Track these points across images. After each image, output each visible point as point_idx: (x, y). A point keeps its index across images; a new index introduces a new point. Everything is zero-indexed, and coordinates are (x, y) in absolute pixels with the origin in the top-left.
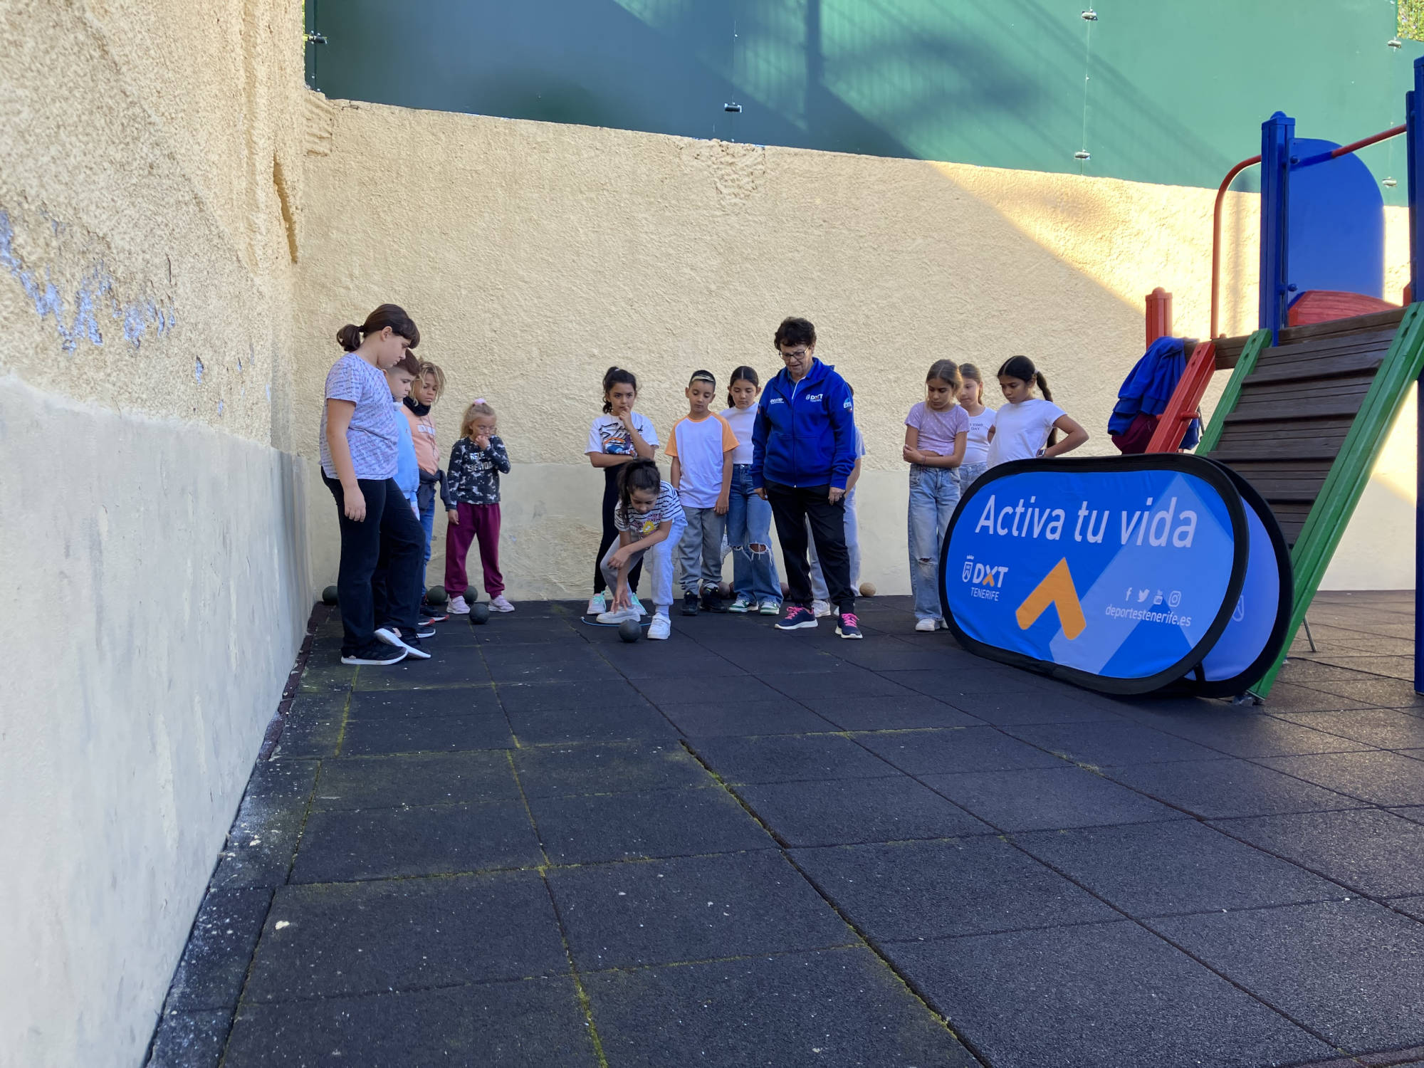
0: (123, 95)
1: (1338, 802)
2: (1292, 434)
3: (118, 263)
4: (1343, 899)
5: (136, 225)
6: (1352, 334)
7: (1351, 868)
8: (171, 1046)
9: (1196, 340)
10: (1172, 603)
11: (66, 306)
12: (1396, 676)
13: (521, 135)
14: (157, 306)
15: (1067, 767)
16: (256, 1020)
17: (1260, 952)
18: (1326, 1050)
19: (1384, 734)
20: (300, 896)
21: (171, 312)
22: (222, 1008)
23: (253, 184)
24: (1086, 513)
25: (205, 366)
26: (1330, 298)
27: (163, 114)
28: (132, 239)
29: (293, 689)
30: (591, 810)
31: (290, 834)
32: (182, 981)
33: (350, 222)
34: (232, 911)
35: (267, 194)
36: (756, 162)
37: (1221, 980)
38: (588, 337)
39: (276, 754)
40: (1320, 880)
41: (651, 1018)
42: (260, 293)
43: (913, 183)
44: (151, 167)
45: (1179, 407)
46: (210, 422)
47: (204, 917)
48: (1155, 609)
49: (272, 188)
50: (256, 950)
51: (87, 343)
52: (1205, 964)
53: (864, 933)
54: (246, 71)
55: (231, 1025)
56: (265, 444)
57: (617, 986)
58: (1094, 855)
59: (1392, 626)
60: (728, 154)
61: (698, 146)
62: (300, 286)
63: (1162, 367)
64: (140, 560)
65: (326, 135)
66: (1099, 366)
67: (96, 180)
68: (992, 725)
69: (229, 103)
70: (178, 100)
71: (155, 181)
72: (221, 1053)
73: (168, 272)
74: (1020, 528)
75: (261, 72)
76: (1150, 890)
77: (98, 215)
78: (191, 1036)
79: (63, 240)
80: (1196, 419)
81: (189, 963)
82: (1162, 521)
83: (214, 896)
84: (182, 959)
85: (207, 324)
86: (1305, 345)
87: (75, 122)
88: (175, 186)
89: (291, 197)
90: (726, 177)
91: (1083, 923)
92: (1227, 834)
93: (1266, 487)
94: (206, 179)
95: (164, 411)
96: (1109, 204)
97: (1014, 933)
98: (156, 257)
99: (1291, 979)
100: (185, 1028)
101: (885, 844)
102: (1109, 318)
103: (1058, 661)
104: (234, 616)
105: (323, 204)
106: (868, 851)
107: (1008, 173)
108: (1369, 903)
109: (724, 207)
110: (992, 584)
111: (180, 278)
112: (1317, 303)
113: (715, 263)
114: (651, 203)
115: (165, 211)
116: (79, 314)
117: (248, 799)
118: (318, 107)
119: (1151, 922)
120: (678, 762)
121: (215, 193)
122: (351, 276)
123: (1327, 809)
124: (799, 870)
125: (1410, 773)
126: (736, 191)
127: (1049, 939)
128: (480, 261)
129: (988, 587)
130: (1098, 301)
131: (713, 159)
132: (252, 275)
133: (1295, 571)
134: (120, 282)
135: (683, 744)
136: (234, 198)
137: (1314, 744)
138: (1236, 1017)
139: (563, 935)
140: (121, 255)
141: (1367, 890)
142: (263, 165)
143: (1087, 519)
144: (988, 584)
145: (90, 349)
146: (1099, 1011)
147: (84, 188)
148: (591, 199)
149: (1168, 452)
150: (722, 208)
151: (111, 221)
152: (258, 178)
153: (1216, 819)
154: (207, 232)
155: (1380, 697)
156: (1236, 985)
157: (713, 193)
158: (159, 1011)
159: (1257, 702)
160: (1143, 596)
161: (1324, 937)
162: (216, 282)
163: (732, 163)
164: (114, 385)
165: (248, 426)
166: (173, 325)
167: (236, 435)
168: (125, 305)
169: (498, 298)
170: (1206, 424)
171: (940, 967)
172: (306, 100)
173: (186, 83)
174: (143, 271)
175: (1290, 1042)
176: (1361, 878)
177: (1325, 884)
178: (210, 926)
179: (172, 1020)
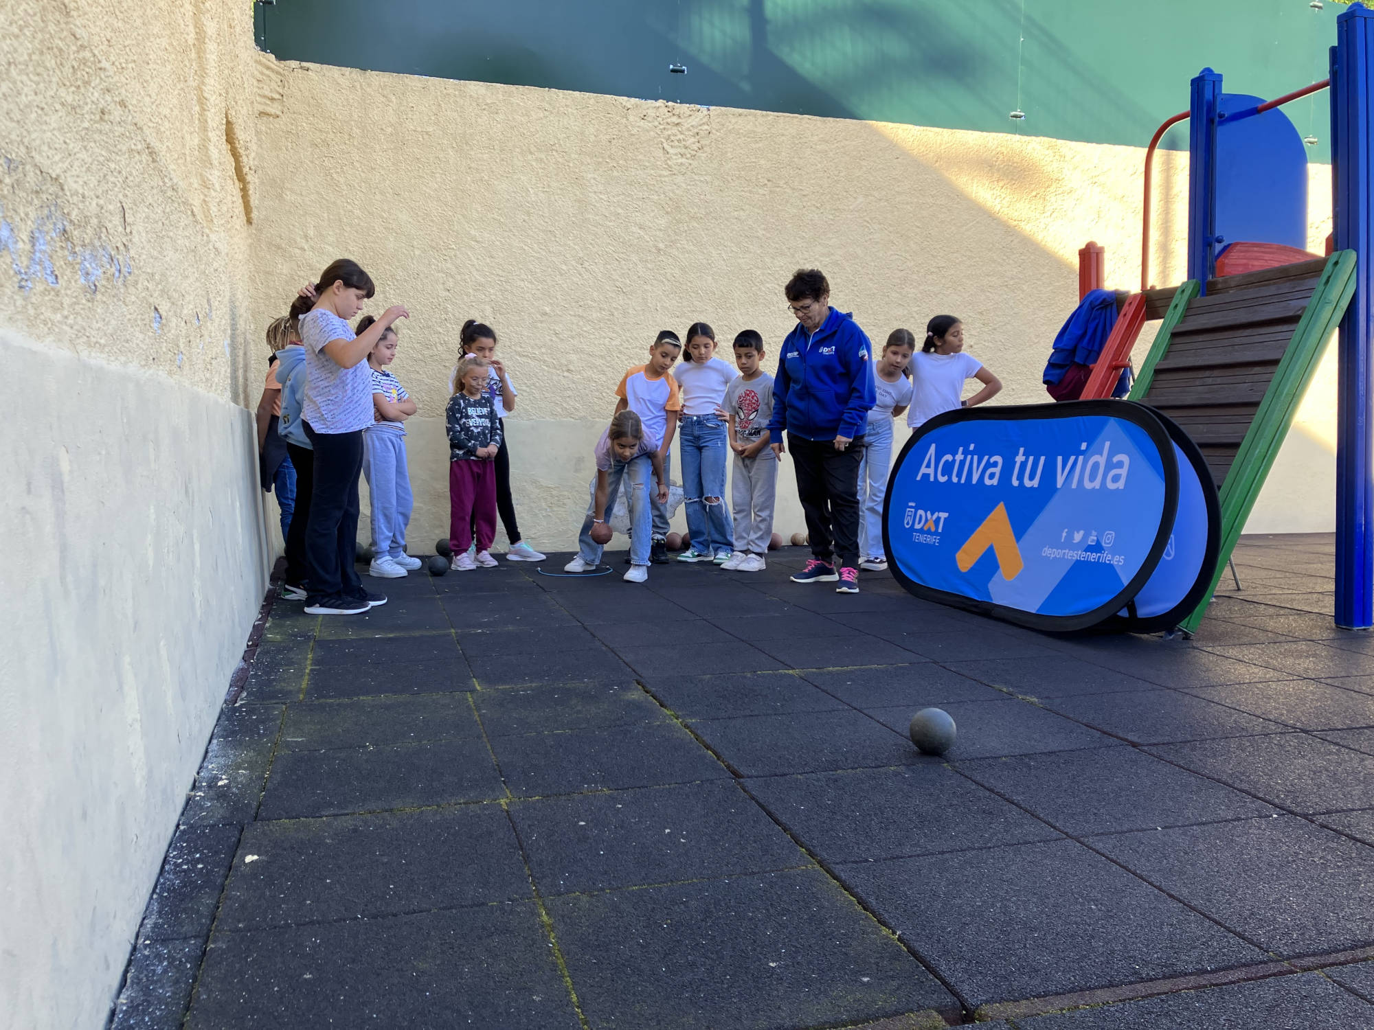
0: (73, 38)
1: (1264, 727)
2: (1219, 380)
3: (72, 206)
4: (1271, 816)
5: (88, 169)
6: (1275, 283)
7: (1278, 787)
8: (145, 972)
9: (1127, 292)
10: (1105, 543)
11: (21, 245)
12: (1317, 611)
13: (471, 96)
14: (113, 253)
15: (1008, 699)
16: (228, 947)
17: (1192, 865)
18: (1257, 954)
19: (1306, 664)
20: (268, 832)
21: (128, 260)
22: (195, 937)
23: (205, 141)
24: (1023, 459)
25: (163, 317)
26: (1255, 249)
27: (113, 64)
28: (85, 183)
29: (257, 637)
30: (551, 747)
31: (257, 774)
32: (154, 912)
33: (304, 183)
34: (201, 846)
35: (220, 151)
36: (701, 122)
37: (1156, 891)
38: (540, 296)
39: (242, 700)
40: (1248, 799)
41: (613, 938)
42: (216, 249)
43: (854, 143)
44: (103, 112)
45: (1111, 357)
46: (170, 373)
47: (175, 853)
48: (1090, 549)
49: (225, 147)
50: (227, 882)
51: (42, 283)
52: (1141, 877)
53: (816, 855)
54: (196, 27)
55: (204, 953)
56: (225, 398)
57: (579, 909)
58: (1035, 779)
59: (1312, 565)
60: (674, 115)
61: (645, 107)
62: (256, 247)
63: (1095, 319)
64: (103, 503)
65: (277, 96)
66: (1033, 320)
67: (48, 121)
68: (935, 662)
69: (180, 58)
70: (127, 49)
71: (107, 127)
72: (195, 979)
73: (122, 220)
74: (959, 475)
75: (211, 28)
76: (1089, 811)
77: (51, 156)
78: (165, 963)
79: (16, 178)
80: (1127, 367)
81: (160, 895)
82: (1096, 465)
83: (183, 832)
84: (154, 891)
85: (163, 275)
86: (1231, 295)
87: (25, 61)
88: (128, 134)
89: (244, 157)
90: (672, 138)
91: (1026, 843)
92: (1160, 758)
93: (1196, 431)
94: (158, 132)
95: (123, 359)
96: (1043, 163)
97: (960, 854)
98: (110, 204)
99: (1223, 889)
100: (159, 956)
101: (834, 773)
102: (1044, 274)
103: (997, 600)
104: (198, 564)
105: (276, 166)
106: (818, 780)
107: (946, 133)
108: (1296, 819)
109: (670, 167)
110: (933, 529)
111: (135, 227)
112: (1242, 254)
113: (662, 222)
114: (599, 163)
115: (118, 158)
116: (34, 253)
117: (215, 741)
118: (268, 68)
119: (1090, 841)
120: (634, 699)
121: (167, 147)
122: (306, 237)
123: (1254, 733)
124: (753, 798)
125: (1332, 700)
126: (683, 151)
127: (993, 858)
128: (432, 221)
129: (929, 532)
130: (1032, 257)
131: (659, 119)
132: (207, 231)
133: (1222, 510)
134: (74, 225)
135: (638, 683)
136: (187, 153)
137: (1240, 674)
138: (1172, 925)
139: (526, 863)
140: (75, 197)
141: (1293, 807)
142: (215, 122)
143: (1024, 465)
144: (929, 529)
145: (46, 289)
146: (1041, 922)
147: (35, 128)
148: (541, 159)
149: (1102, 398)
150: (670, 168)
151: (63, 162)
152: (210, 134)
153: (1150, 745)
154: (161, 184)
155: (1302, 630)
156: (1171, 896)
157: (660, 153)
158: (133, 942)
159: (1187, 637)
160: (1078, 537)
161: (1253, 851)
162: (171, 234)
163: (678, 124)
164: (72, 328)
165: (207, 380)
166: (130, 273)
167: (195, 388)
168: (81, 248)
169: (451, 258)
170: (1136, 372)
171: (889, 886)
172: (256, 61)
173: (135, 34)
174: (97, 216)
175: (1224, 948)
176: (1287, 796)
177: (1253, 802)
178: (181, 860)
179: (145, 949)
